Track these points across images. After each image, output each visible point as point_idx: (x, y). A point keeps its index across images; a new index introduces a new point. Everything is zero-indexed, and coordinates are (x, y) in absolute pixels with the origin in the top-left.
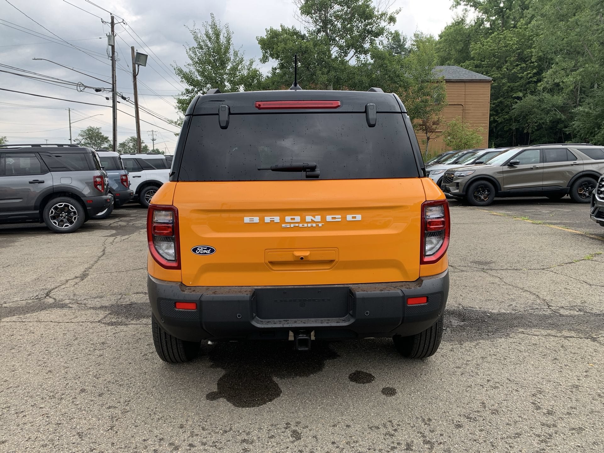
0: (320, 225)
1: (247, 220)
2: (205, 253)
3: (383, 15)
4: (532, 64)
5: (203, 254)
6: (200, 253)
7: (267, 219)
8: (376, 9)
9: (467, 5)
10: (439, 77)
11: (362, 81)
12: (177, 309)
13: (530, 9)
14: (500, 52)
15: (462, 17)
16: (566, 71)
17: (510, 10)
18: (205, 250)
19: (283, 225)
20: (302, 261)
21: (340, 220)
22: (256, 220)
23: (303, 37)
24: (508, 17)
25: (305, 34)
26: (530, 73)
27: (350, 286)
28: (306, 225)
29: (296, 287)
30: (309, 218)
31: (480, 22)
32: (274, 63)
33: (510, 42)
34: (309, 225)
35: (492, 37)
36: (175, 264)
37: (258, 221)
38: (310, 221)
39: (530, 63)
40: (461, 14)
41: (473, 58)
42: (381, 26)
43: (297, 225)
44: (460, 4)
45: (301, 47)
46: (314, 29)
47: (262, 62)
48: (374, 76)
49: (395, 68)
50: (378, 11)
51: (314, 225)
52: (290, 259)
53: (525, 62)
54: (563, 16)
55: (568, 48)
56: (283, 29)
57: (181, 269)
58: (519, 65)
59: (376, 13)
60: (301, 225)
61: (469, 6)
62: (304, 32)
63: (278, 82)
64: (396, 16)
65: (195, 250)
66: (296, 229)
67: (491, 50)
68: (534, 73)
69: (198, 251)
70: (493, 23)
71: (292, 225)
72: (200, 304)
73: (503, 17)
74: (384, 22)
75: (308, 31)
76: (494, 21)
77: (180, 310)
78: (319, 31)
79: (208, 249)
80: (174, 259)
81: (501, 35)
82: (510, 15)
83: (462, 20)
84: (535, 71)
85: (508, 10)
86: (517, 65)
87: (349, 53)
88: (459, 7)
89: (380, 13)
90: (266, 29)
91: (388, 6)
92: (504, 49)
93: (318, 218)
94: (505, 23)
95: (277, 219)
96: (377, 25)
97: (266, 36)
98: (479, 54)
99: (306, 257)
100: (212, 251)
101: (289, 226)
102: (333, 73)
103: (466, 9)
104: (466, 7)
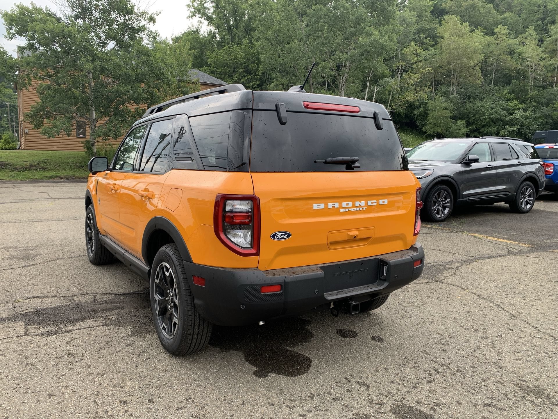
0: (364, 209)
1: (315, 206)
2: (283, 238)
3: (143, 13)
4: (256, 77)
5: (281, 239)
6: (278, 239)
7: (330, 205)
8: (136, 7)
9: (201, 18)
10: (194, 78)
11: (129, 74)
12: (262, 293)
13: (257, 32)
14: (231, 63)
15: (197, 27)
16: (283, 86)
17: (237, 29)
18: (283, 235)
19: (341, 210)
20: (355, 239)
21: (376, 204)
22: (322, 206)
23: (59, 20)
24: (235, 35)
25: (61, 18)
26: (255, 84)
27: (379, 257)
28: (355, 209)
29: (347, 262)
30: (357, 203)
31: (212, 35)
32: (22, 42)
33: (239, 56)
34: (358, 209)
35: (224, 49)
36: (253, 251)
37: (323, 207)
38: (358, 205)
39: (254, 76)
40: (196, 24)
41: (210, 64)
42: (141, 24)
43: (350, 209)
44: (196, 16)
45: (63, 31)
46: (71, 14)
47: (7, 38)
48: (139, 71)
49: (160, 65)
50: (139, 9)
51: (361, 209)
52: (344, 238)
53: (250, 74)
54: (280, 42)
55: (281, 68)
56: (34, 7)
57: (259, 255)
58: (246, 76)
59: (136, 10)
60: (352, 210)
61: (203, 19)
62: (59, 15)
63: (35, 63)
64: (155, 16)
65: (274, 236)
66: (350, 213)
67: (224, 60)
68: (258, 85)
69: (277, 236)
70: (223, 38)
71: (347, 210)
72: (284, 285)
73: (231, 33)
74: (143, 21)
75: (65, 14)
76: (224, 36)
77: (266, 293)
78: (77, 17)
79: (285, 234)
80: (249, 246)
81: (231, 48)
82: (236, 33)
83: (197, 30)
84: (258, 83)
85: (235, 29)
86: (245, 76)
87: (108, 44)
88: (194, 18)
89: (141, 11)
90: (15, 4)
91: (148, 7)
92: (234, 61)
93: (363, 203)
94: (233, 39)
95: (337, 205)
96: (138, 22)
97: (11, 11)
98: (215, 62)
99: (357, 235)
100: (289, 235)
101: (345, 211)
102: (97, 62)
103: (200, 21)
104: (200, 19)
